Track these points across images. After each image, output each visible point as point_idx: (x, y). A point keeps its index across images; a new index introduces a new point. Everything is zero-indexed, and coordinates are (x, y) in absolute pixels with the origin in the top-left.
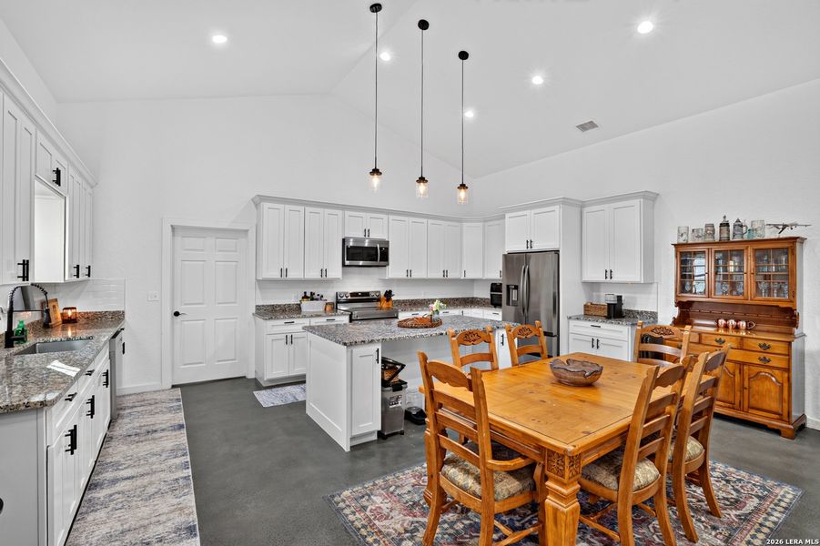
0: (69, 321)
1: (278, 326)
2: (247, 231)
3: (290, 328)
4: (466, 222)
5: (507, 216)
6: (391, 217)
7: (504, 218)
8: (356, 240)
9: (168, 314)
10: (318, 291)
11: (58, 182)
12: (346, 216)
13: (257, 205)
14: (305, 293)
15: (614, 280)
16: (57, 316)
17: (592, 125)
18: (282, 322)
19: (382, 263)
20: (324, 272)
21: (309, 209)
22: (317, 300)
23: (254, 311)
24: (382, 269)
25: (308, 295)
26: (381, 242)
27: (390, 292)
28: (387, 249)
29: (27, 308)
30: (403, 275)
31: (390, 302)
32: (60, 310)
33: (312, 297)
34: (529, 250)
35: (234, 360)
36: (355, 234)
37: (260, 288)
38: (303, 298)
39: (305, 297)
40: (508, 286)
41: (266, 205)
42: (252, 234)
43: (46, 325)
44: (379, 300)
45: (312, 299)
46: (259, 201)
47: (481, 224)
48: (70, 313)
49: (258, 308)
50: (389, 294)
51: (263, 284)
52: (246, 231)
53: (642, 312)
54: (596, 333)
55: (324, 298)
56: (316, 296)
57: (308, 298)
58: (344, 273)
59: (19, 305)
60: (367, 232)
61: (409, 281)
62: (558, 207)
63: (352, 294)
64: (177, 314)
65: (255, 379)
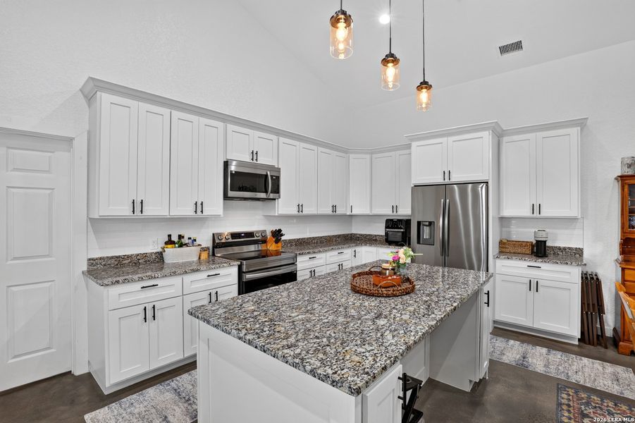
1: (129, 294)
2: (71, 139)
3: (151, 295)
4: (352, 153)
5: (414, 144)
6: (282, 139)
7: (409, 147)
8: (240, 163)
10: (188, 233)
12: (229, 132)
13: (90, 99)
14: (170, 236)
15: (543, 214)
17: (517, 46)
18: (138, 286)
19: (272, 196)
20: (198, 207)
21: (177, 114)
22: (186, 245)
23: (85, 268)
24: (270, 203)
25: (175, 238)
26: (272, 168)
27: (280, 231)
28: (278, 178)
30: (294, 211)
31: (279, 244)
33: (180, 242)
34: (447, 181)
35: (49, 348)
36: (240, 157)
37: (95, 232)
38: (166, 243)
39: (170, 242)
40: (419, 223)
41: (105, 98)
42: (81, 145)
44: (264, 241)
45: (181, 245)
46: (93, 88)
47: (368, 156)
49: (92, 262)
50: (277, 234)
51: (101, 225)
52: (69, 140)
53: (565, 249)
54: (534, 274)
55: (197, 242)
56: (185, 240)
57: (173, 243)
58: (225, 208)
60: (254, 154)
61: (301, 217)
62: (487, 132)
63: (234, 235)
65: (89, 374)
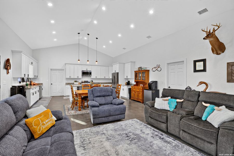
0: (34, 85)
5: (113, 66)
6: (92, 66)
9: (50, 84)
10: (77, 80)
11: (32, 64)
12: (82, 66)
16: (32, 84)
17: (125, 48)
19: (90, 75)
20: (78, 77)
21: (75, 65)
26: (90, 71)
27: (92, 81)
28: (91, 73)
29: (28, 81)
30: (95, 77)
32: (33, 83)
33: (76, 81)
35: (62, 92)
36: (85, 69)
39: (75, 81)
43: (31, 85)
46: (66, 64)
48: (34, 83)
49: (66, 83)
51: (67, 79)
52: (64, 70)
53: (133, 84)
55: (79, 82)
58: (82, 77)
59: (27, 81)
60: (87, 69)
61: (96, 79)
62: (118, 64)
63: (84, 81)
64: (52, 84)
